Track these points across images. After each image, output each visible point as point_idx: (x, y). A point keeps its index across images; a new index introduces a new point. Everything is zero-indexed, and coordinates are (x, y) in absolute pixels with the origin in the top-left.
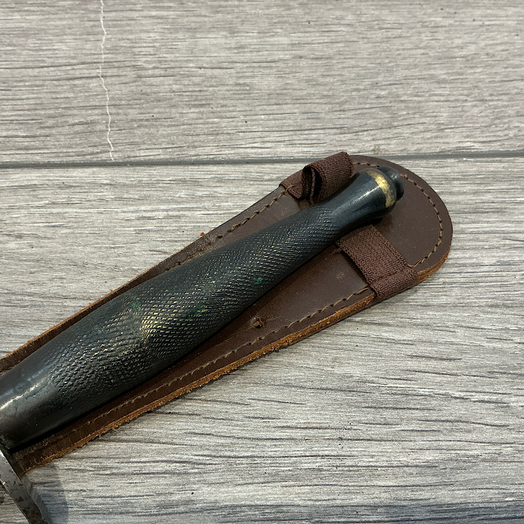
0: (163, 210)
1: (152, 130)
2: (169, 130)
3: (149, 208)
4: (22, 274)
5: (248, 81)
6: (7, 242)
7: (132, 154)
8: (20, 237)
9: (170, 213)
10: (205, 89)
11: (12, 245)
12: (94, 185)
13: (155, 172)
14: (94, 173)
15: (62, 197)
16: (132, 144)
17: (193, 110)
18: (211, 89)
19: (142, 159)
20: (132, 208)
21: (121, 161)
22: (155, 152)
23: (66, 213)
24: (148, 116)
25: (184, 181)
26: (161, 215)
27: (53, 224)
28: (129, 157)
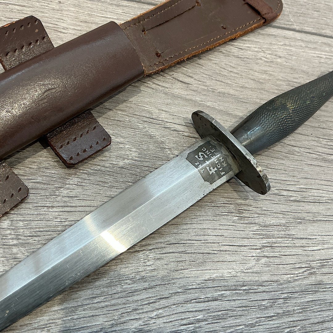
0: (324, 55)
1: (305, 19)
2: (311, 20)
3: (319, 53)
4: (288, 73)
5: (329, 4)
6: (277, 59)
7: (303, 28)
8: (280, 57)
9: (327, 57)
10: (316, 4)
11: (279, 60)
12: (296, 40)
13: (314, 38)
14: (293, 34)
15: (287, 42)
16: (301, 23)
17: (315, 12)
18: (318, 4)
19: (307, 31)
20: (313, 52)
21: (300, 30)
22: (311, 29)
23: (291, 50)
24: (301, 12)
25: (325, 44)
26: (324, 57)
27: (289, 54)
28: (302, 29)
